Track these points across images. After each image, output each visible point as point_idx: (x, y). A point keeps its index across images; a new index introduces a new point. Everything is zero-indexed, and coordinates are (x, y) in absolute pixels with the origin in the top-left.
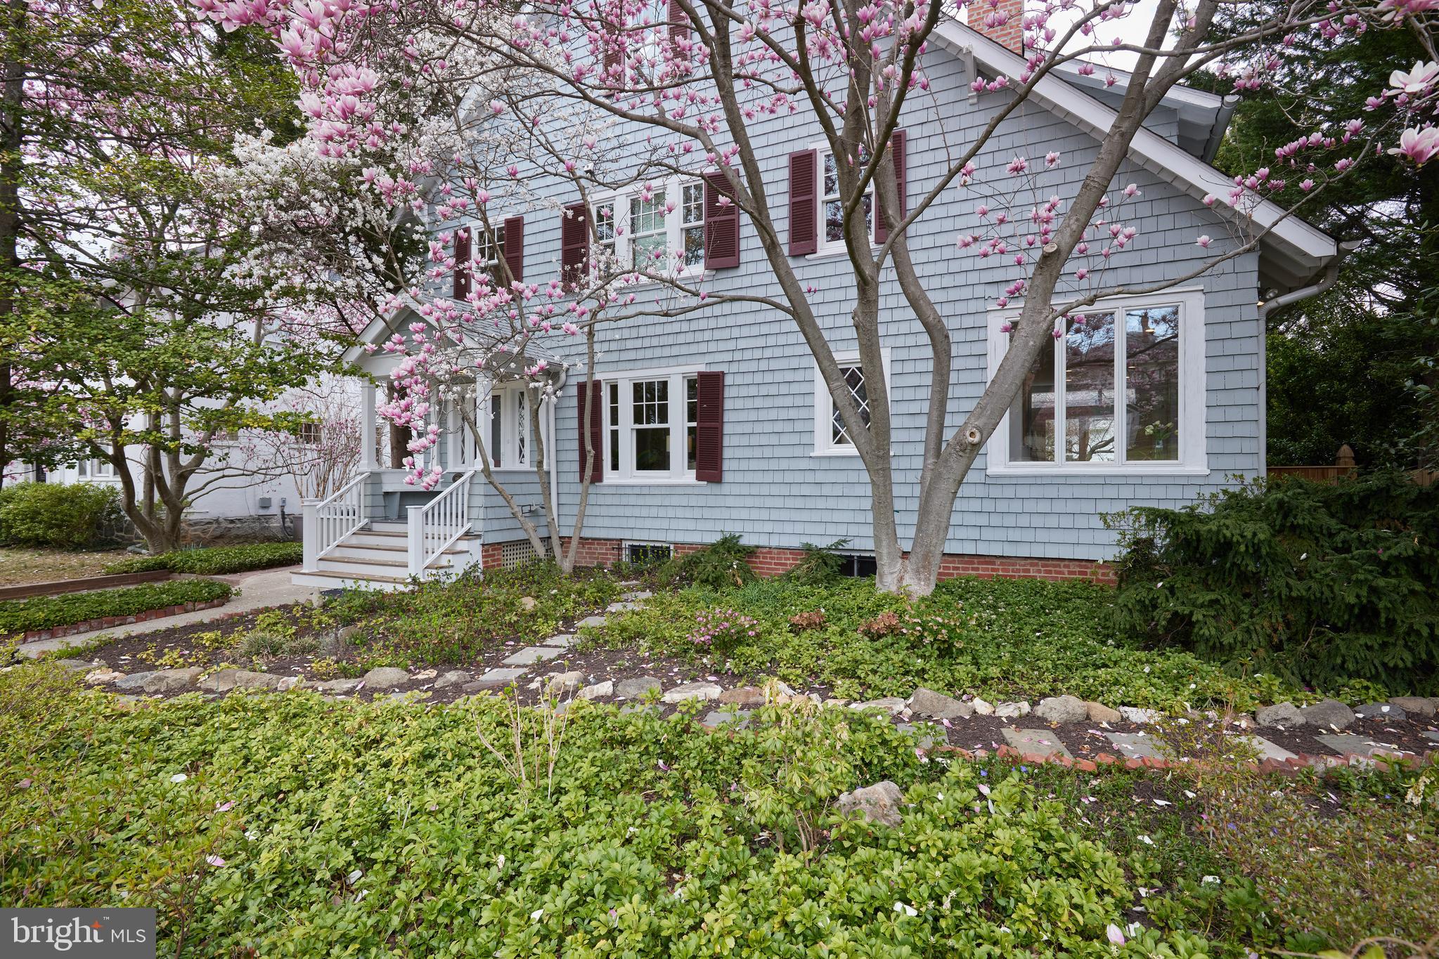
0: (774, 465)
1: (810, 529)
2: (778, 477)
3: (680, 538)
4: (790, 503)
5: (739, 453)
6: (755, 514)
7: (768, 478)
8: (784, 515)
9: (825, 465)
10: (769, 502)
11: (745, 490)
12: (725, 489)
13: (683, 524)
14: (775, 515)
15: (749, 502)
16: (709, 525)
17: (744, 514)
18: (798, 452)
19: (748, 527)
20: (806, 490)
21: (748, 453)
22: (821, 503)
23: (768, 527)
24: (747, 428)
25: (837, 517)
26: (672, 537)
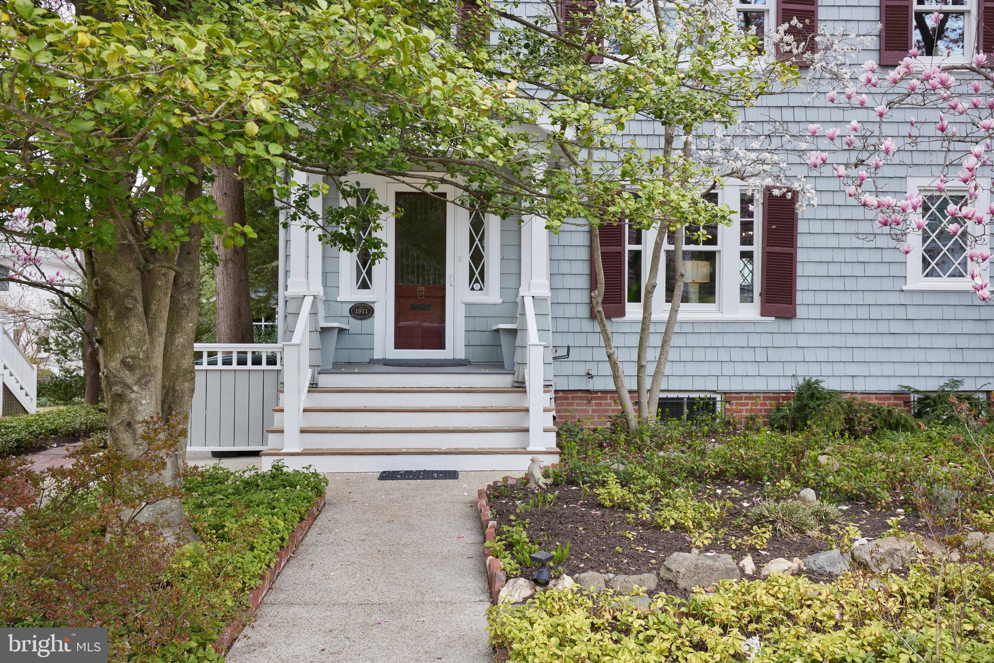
0: (857, 299)
1: (900, 370)
2: (863, 313)
3: (736, 386)
4: (876, 341)
5: (814, 284)
6: (834, 355)
7: (851, 313)
8: (870, 355)
9: (918, 300)
10: (852, 341)
11: (822, 327)
12: (796, 325)
13: (740, 369)
14: (859, 355)
15: (828, 341)
16: (777, 370)
17: (822, 355)
18: (887, 284)
19: (827, 370)
20: (895, 327)
21: (826, 284)
22: (913, 342)
23: (852, 369)
24: (826, 256)
25: (932, 356)
26: (725, 385)
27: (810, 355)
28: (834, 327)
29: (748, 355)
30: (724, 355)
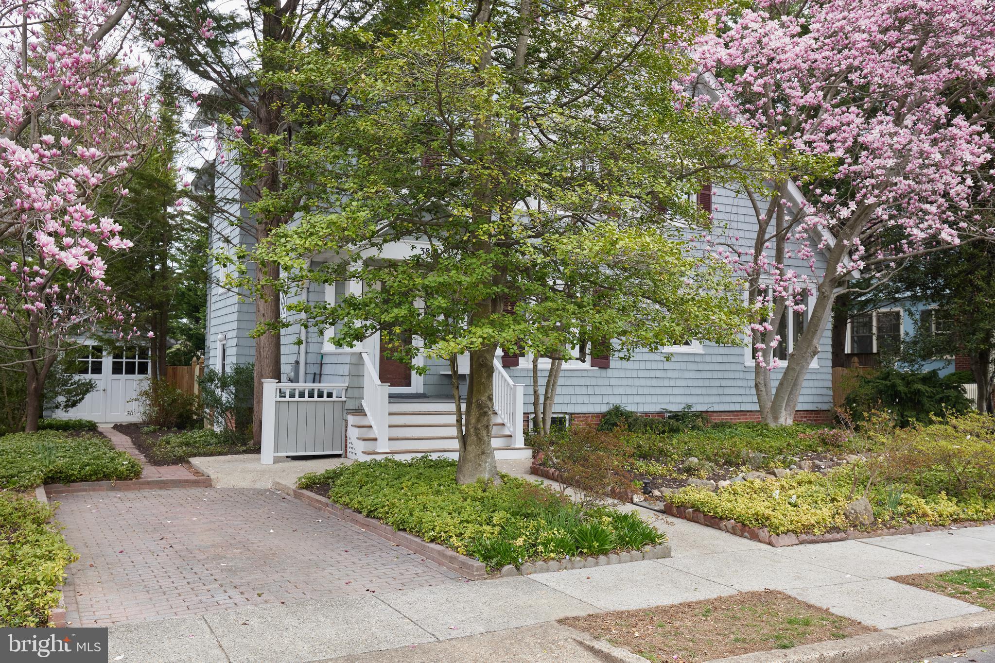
0: (639, 357)
1: (661, 399)
2: (642, 365)
6: (629, 391)
7: (636, 366)
8: (646, 391)
10: (637, 382)
11: (622, 374)
12: (609, 372)
13: (580, 399)
14: (640, 391)
15: (625, 382)
16: (598, 399)
17: (622, 391)
19: (625, 399)
20: (659, 374)
25: (676, 391)
26: (572, 409)
27: (616, 391)
28: (628, 374)
29: (584, 391)
30: (571, 391)
